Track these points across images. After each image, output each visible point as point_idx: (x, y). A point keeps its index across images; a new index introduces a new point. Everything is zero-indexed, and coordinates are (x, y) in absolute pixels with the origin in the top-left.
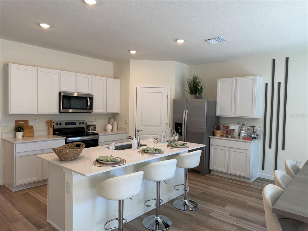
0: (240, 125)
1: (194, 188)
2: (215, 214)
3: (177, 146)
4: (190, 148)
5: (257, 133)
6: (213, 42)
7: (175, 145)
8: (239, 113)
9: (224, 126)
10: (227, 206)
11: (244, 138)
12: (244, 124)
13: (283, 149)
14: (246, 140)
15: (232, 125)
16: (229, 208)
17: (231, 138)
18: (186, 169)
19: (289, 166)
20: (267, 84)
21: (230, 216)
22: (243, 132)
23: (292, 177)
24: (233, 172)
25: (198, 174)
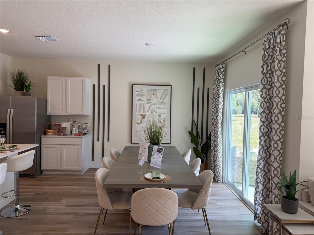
0: (71, 123)
1: (25, 192)
2: (51, 210)
3: (4, 149)
4: (21, 150)
5: (87, 128)
6: (43, 39)
7: (2, 148)
8: (71, 111)
9: (55, 125)
10: (62, 200)
11: (76, 135)
12: (75, 122)
13: (108, 140)
14: (77, 136)
15: (64, 122)
16: (65, 201)
17: (63, 135)
18: (16, 172)
19: (113, 152)
20: (94, 85)
21: (66, 207)
22: (75, 128)
23: (115, 160)
24: (65, 167)
25: (28, 178)
